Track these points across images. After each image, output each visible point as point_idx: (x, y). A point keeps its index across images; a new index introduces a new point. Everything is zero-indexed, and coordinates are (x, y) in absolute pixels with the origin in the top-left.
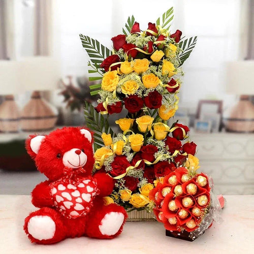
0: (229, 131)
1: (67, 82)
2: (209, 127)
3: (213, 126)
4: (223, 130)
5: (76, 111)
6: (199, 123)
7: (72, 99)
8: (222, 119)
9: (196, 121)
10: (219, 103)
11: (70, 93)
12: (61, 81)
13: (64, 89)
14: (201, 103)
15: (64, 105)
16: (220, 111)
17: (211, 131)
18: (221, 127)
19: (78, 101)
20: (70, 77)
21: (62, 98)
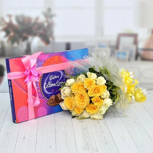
0: (144, 59)
1: (7, 20)
2: (127, 57)
3: (131, 56)
4: (139, 58)
5: (16, 45)
6: (118, 53)
7: (12, 34)
8: (137, 49)
9: (116, 52)
10: (135, 36)
11: (10, 30)
12: (3, 19)
13: (5, 26)
14: (120, 36)
15: (6, 40)
16: (136, 43)
17: (129, 60)
18: (137, 56)
19: (17, 35)
20: (10, 16)
21: (4, 34)
